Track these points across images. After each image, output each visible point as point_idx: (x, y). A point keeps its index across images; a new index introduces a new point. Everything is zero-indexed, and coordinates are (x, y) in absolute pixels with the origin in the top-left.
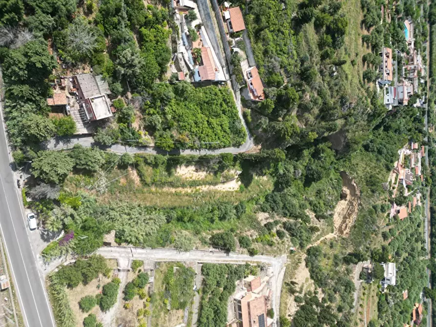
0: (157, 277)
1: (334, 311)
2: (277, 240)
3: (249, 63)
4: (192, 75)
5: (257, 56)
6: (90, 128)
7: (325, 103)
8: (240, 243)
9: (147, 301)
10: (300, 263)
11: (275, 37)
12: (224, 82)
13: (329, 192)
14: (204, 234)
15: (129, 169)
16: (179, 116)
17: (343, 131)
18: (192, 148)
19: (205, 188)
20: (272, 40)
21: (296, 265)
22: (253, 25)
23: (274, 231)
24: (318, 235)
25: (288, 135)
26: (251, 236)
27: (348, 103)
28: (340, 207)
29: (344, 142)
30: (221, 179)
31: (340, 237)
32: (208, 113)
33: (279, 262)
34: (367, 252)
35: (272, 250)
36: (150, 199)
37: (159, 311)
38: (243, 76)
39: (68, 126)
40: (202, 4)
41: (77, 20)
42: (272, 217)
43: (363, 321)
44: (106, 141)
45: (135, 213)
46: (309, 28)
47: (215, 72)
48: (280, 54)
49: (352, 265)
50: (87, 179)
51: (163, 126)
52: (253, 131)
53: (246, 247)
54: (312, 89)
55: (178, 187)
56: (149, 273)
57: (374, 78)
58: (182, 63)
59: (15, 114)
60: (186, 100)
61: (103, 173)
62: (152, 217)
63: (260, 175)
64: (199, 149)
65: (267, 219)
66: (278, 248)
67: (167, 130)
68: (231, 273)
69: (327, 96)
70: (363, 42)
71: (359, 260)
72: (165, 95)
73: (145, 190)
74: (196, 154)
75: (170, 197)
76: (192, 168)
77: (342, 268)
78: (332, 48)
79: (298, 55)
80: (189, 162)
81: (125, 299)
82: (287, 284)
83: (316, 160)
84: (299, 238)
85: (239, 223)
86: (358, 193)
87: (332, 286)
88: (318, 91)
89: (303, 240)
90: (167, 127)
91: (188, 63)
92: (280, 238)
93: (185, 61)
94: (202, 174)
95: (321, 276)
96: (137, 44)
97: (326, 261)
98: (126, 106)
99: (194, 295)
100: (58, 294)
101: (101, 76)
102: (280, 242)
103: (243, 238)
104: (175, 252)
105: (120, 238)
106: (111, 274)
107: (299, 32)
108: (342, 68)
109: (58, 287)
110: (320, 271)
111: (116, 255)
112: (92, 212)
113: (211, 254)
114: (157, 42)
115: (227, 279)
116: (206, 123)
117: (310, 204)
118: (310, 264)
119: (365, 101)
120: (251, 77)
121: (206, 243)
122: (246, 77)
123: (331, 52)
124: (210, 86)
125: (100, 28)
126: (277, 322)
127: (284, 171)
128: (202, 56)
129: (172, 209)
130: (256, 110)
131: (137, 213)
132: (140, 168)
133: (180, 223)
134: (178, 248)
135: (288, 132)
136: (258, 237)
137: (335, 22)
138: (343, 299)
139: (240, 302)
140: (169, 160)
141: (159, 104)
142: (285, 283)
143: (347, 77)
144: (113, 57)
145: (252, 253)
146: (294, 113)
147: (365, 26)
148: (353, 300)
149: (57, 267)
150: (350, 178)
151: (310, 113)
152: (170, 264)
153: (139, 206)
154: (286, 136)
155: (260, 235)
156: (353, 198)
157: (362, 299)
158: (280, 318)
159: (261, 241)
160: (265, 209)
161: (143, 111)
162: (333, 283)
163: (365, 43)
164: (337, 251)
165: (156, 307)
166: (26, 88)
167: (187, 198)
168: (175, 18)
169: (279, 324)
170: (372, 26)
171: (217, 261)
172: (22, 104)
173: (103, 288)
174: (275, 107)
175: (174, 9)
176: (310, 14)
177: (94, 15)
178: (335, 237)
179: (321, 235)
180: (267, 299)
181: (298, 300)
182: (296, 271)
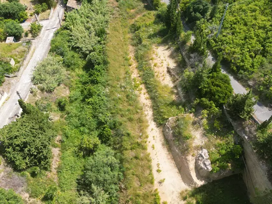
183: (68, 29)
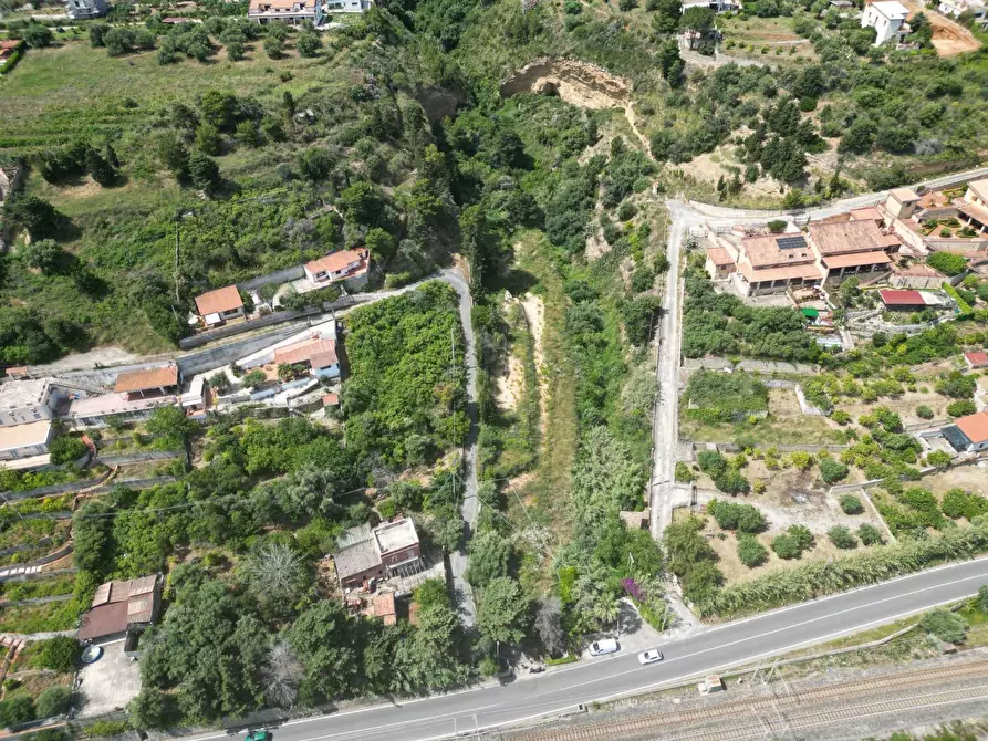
0: (707, 437)
1: (774, 103)
2: (639, 220)
3: (299, 279)
4: (327, 381)
5: (286, 263)
6: (433, 559)
7: (368, 132)
8: (644, 290)
9: (750, 454)
10: (682, 173)
11: (249, 228)
12: (337, 323)
13: (543, 119)
14: (627, 357)
15: (506, 491)
16: (405, 404)
17: (421, 94)
18: (464, 382)
19: (540, 358)
20: (254, 236)
21: (687, 181)
22: (228, 270)
23: (621, 226)
24: (630, 139)
25: (433, 201)
26: (631, 269)
27: (367, 86)
28: (573, 97)
29: (440, 91)
30: (521, 328)
31: (631, 96)
32: (398, 353)
33: (681, 215)
34: (660, 42)
35: (659, 228)
36: (562, 456)
37: (771, 432)
38: (324, 288)
39: (432, 590)
40: (196, 364)
41: (242, 580)
42: (595, 230)
43: (794, 48)
44: (457, 528)
45: (588, 479)
46: (226, 164)
47: (320, 340)
48: (279, 220)
49: (685, 72)
50: (526, 561)
51: (424, 432)
52: (428, 269)
53: (652, 278)
54: (341, 157)
55: (538, 406)
56: (698, 451)
57: (313, 36)
58: (307, 399)
59: (415, 673)
60: (375, 391)
61: (515, 536)
62: (595, 450)
63: (513, 257)
64: (465, 369)
65: (598, 241)
66: (653, 217)
67: (432, 424)
68: (700, 302)
69: (354, 127)
70: (242, 59)
71: (676, 57)
72: (368, 428)
73: (544, 464)
74: (474, 373)
75: (557, 421)
76: (502, 382)
77: (692, 91)
78: (262, 121)
79: (278, 185)
80: (490, 388)
81: (746, 491)
82: (723, 196)
83: (480, 146)
84: (635, 176)
85: (607, 294)
86: (543, 61)
87: (727, 109)
88: (345, 145)
89: (638, 168)
90: (426, 425)
91: (306, 388)
92: (635, 214)
93: (303, 394)
94: (514, 364)
95: (707, 131)
96: (278, 479)
97: (678, 123)
98: (392, 498)
99: (742, 370)
100: (733, 599)
101: (338, 539)
102: (642, 212)
103: (635, 284)
104: (661, 408)
105: (634, 504)
106: (700, 517)
107: (233, 184)
108: (299, 100)
109: (720, 601)
110: (697, 133)
111: (666, 510)
112: (586, 551)
113: (665, 342)
114: (270, 442)
115: (711, 309)
116: (416, 356)
117: (567, 156)
118: (684, 154)
119: (359, 51)
120: (324, 273)
121: (643, 353)
122: (326, 283)
123: (270, 122)
124: (347, 349)
125: (252, 541)
126: (793, 215)
127: (503, 210)
128: (291, 362)
129: (580, 417)
130: (386, 263)
131: (587, 476)
132: (504, 473)
133: (607, 402)
134: (653, 403)
135: (428, 202)
136: (632, 256)
137: (211, 115)
138: (752, 87)
139: (754, 285)
140: (487, 422)
141: (384, 439)
142: (721, 201)
143: (316, 90)
144: (301, 519)
145: (663, 266)
146: (390, 191)
147: (210, 54)
148: (754, 68)
149: (686, 605)
150: (513, 76)
151: (388, 160)
152: (683, 415)
153: (574, 473)
154: (436, 204)
155: (630, 253)
156: (554, 70)
157: (752, 50)
158: (786, 208)
159: (640, 249)
160: (579, 244)
161: (398, 468)
162: (721, 108)
163: (245, 55)
164: (657, 101)
165: (762, 437)
166: (369, 654)
167: (558, 390)
168: (225, 412)
169: (797, 211)
170: (208, 40)
171: (678, 331)
172: (396, 661)
173: (724, 528)
174: (380, 226)
175: (209, 413)
176: (202, 163)
177: (228, 554)
178: (633, 106)
179: (629, 133)
180: (750, 234)
181: (751, 175)
182: (698, 181)
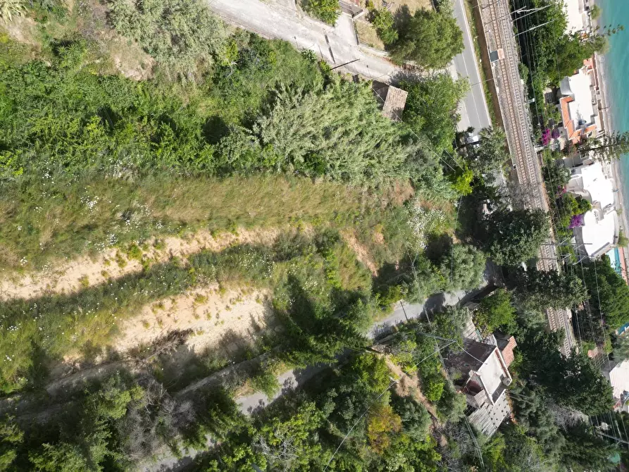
19: (83, 271)
183: (325, 87)
